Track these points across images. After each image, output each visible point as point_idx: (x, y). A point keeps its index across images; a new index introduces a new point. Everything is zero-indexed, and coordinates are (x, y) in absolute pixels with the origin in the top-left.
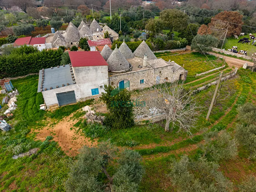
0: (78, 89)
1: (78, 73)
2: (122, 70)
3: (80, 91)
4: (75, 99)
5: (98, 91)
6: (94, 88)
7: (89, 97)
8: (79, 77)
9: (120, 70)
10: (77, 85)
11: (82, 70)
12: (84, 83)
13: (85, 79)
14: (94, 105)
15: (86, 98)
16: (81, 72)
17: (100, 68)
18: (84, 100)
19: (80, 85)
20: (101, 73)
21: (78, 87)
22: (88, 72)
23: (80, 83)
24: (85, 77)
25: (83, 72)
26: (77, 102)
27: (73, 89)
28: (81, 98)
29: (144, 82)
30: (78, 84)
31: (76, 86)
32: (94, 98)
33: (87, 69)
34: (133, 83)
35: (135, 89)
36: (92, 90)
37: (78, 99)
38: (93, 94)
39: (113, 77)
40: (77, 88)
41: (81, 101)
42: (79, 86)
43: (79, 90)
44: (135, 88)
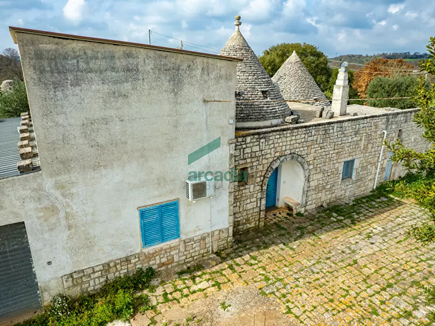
0: (53, 210)
1: (56, 86)
2: (274, 118)
3: (64, 222)
4: (35, 286)
5: (177, 218)
6: (154, 197)
7: (127, 260)
8: (61, 119)
9: (264, 118)
10: (46, 181)
11: (82, 65)
12: (96, 167)
13: (101, 140)
14: (161, 308)
15: (107, 267)
16: (76, 83)
17: (199, 72)
18: (94, 284)
19: (63, 178)
20: (202, 108)
21: (57, 193)
22: (128, 86)
23: (66, 164)
24: (106, 121)
25: (91, 81)
26: (47, 299)
27: (16, 215)
28: (71, 275)
29: (354, 174)
30: (51, 175)
31: (40, 189)
32: (154, 263)
33: (118, 64)
34: (321, 175)
35: (324, 205)
36: (143, 214)
37: (53, 284)
38: (146, 242)
39: (248, 139)
40: (46, 203)
41: (76, 292)
42: (60, 186)
43: (62, 215)
44: (325, 198)
